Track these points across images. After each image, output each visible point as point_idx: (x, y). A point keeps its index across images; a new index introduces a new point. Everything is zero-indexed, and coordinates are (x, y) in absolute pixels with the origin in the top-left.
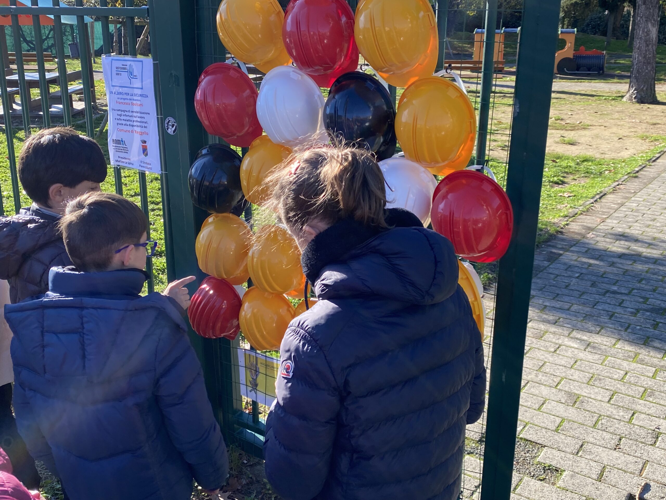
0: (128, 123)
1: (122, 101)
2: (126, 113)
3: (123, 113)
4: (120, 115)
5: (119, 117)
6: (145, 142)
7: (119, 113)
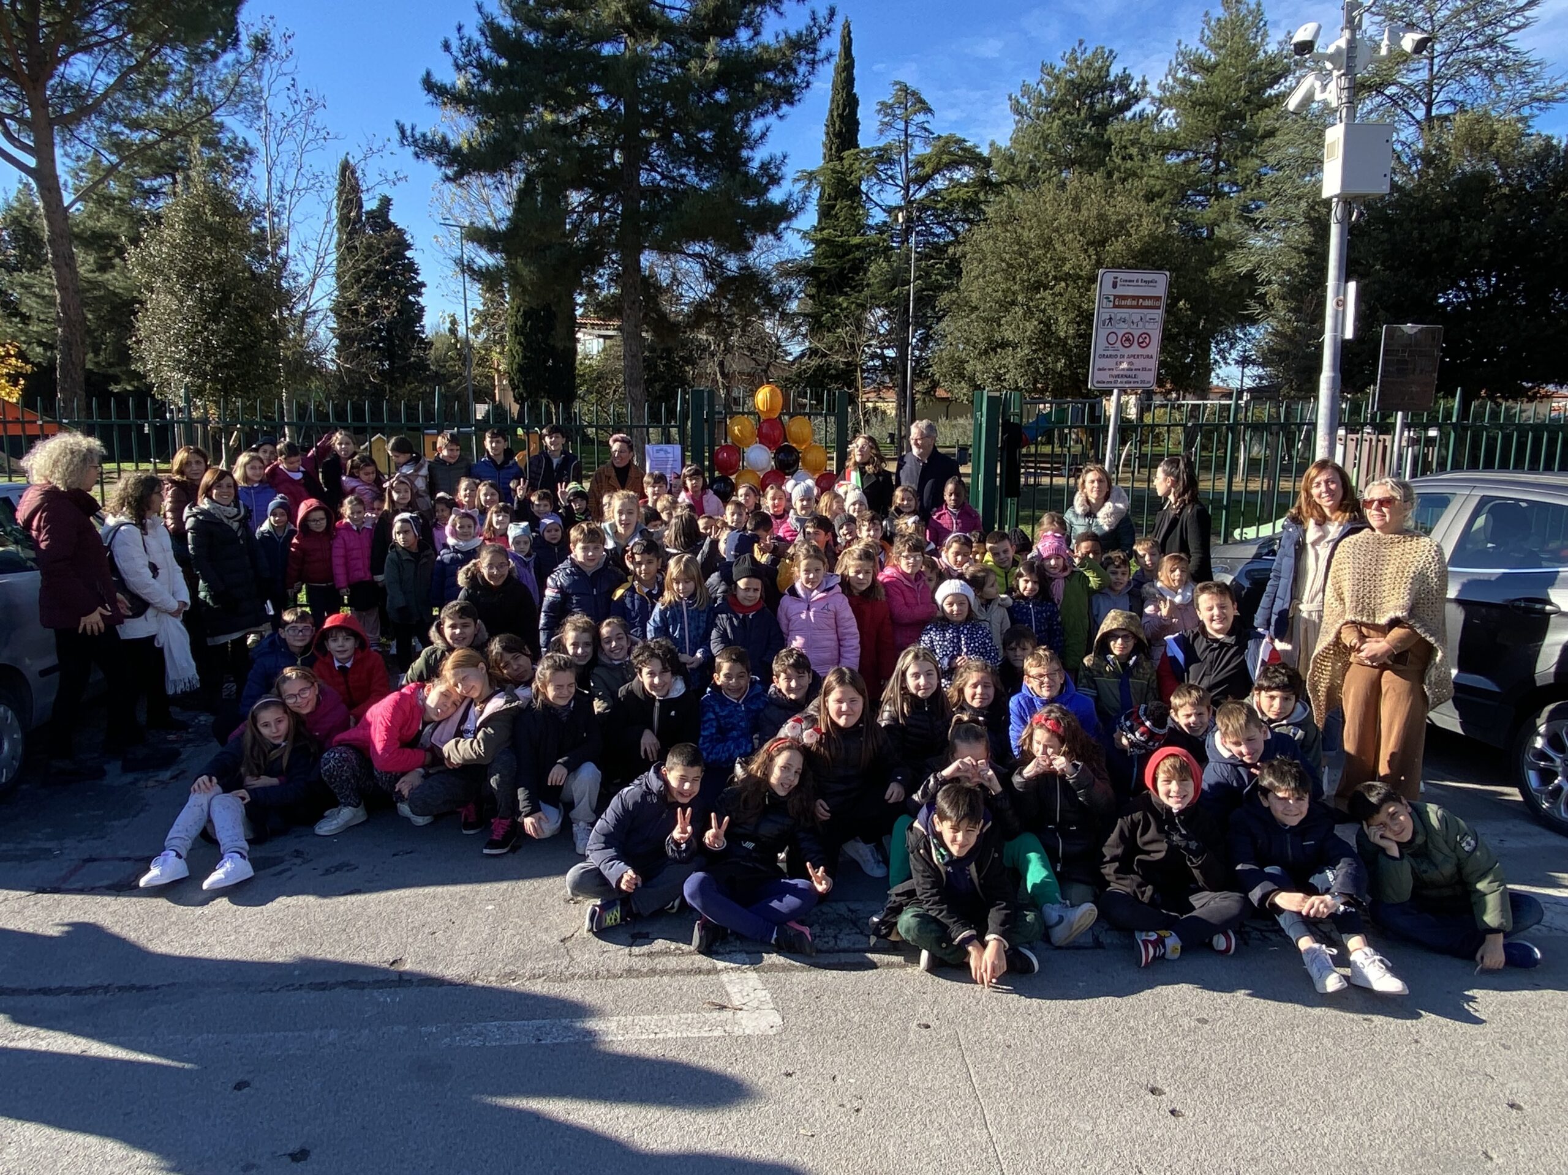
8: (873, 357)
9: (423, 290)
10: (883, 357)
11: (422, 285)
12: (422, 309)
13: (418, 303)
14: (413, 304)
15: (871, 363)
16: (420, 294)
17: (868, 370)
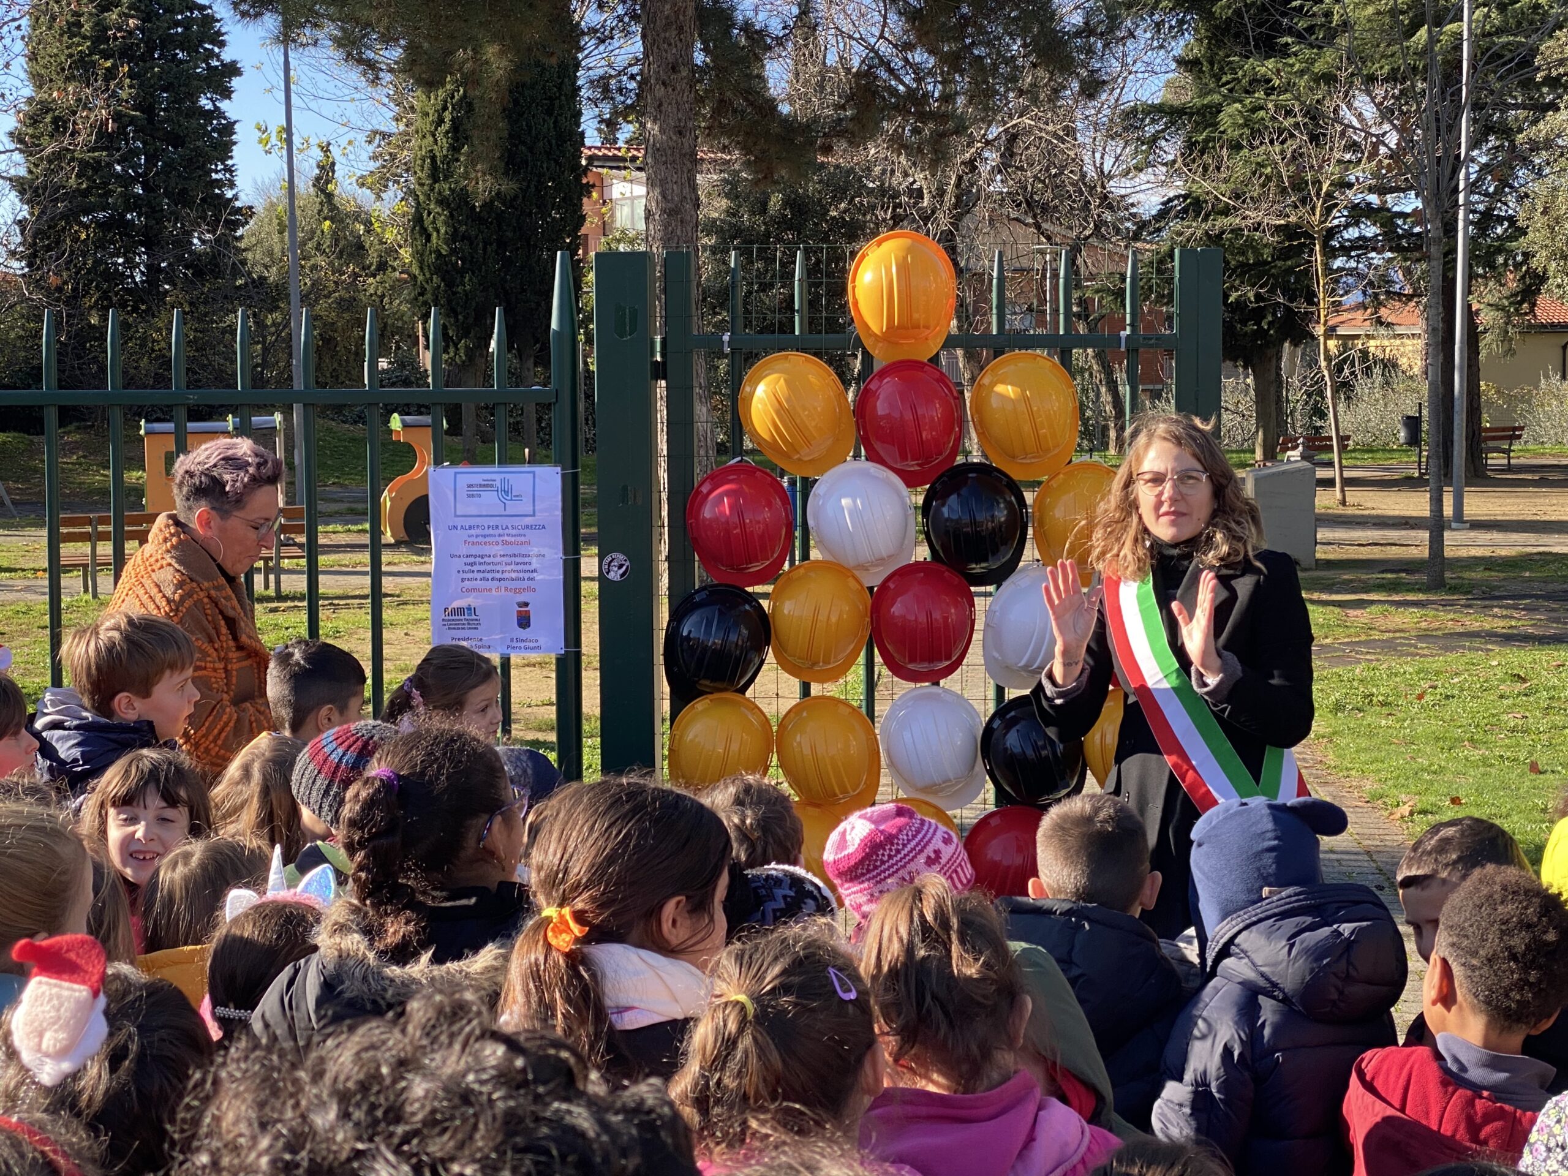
0: (490, 576)
1: (480, 539)
2: (486, 559)
3: (478, 560)
4: (472, 564)
5: (467, 568)
6: (526, 604)
7: (472, 560)
8: (1359, 213)
9: (236, 82)
10: (1384, 217)
11: (233, 70)
12: (228, 129)
13: (218, 113)
14: (209, 115)
15: (1352, 233)
16: (227, 94)
17: (1345, 250)
